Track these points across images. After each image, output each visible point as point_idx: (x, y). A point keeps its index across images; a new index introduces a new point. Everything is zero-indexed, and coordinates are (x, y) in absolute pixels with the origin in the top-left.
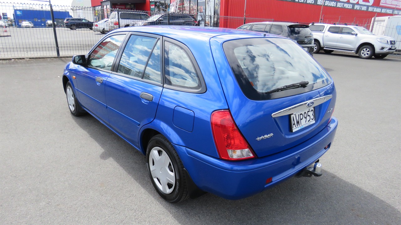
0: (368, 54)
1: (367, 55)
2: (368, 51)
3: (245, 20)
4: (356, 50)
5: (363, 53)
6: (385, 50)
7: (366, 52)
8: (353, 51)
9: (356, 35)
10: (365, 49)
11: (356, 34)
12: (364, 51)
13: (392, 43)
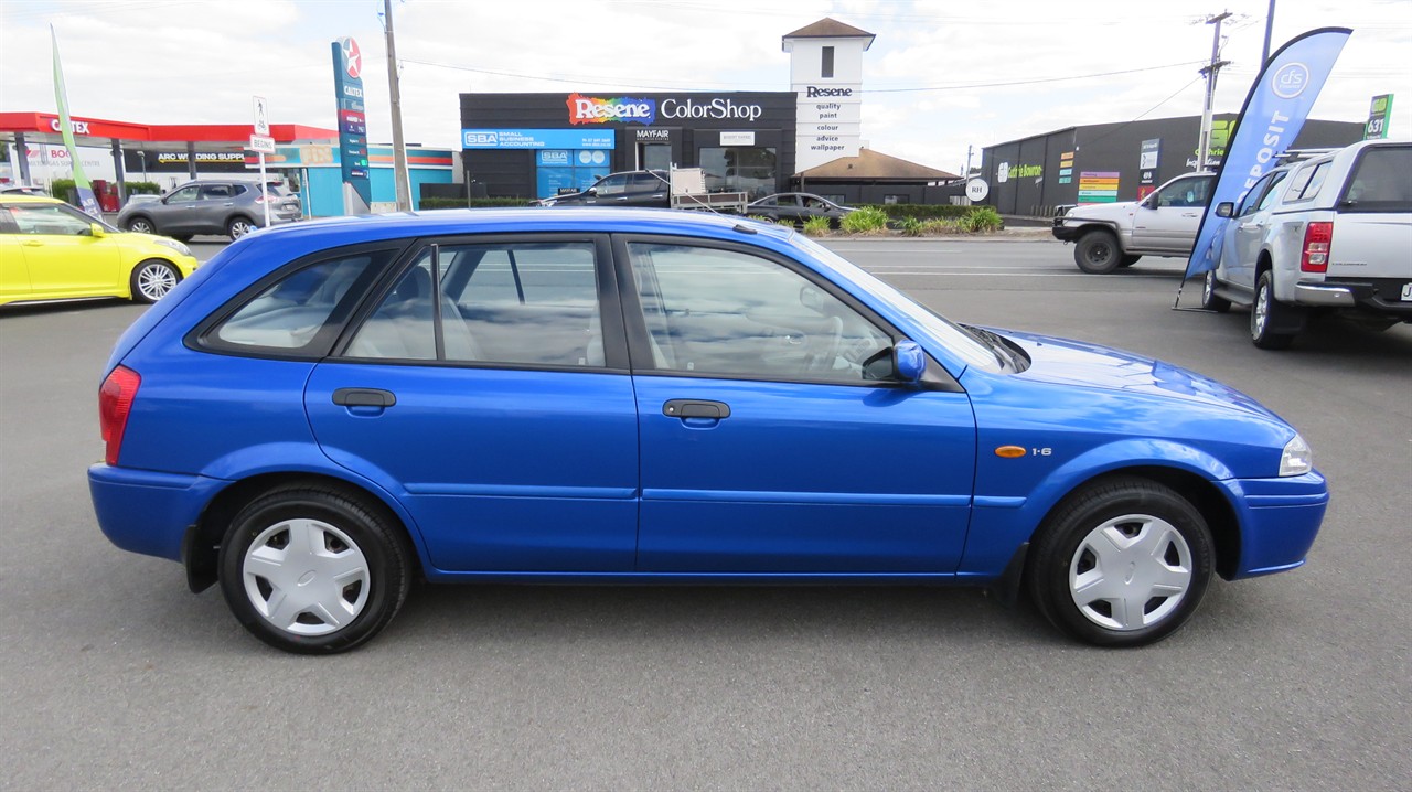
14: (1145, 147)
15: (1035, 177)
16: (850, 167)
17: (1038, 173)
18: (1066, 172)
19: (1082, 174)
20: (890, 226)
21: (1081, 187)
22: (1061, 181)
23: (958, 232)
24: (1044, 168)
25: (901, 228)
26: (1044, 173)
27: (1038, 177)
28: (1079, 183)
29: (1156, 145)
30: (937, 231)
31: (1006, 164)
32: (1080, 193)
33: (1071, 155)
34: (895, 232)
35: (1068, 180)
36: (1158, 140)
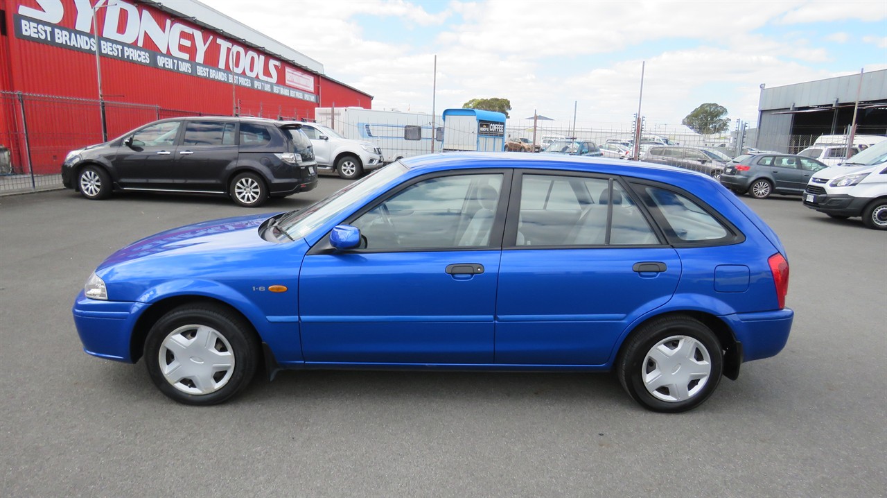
0: (352, 171)
1: (352, 174)
2: (353, 166)
3: (103, 107)
4: (332, 165)
5: (345, 170)
6: (375, 164)
7: (348, 168)
8: (328, 168)
9: (327, 139)
10: (346, 163)
11: (325, 138)
12: (345, 165)
13: (378, 151)
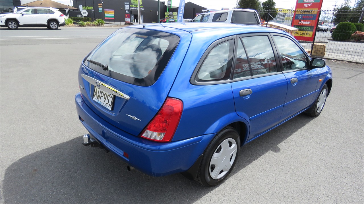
14: (125, 4)
15: (91, 10)
16: (41, 4)
17: (92, 9)
18: (100, 9)
19: (105, 10)
20: (74, 23)
21: (105, 13)
22: (99, 11)
23: (94, 25)
24: (94, 7)
25: (79, 24)
26: (94, 9)
27: (92, 10)
28: (104, 12)
29: (128, 4)
30: (88, 25)
31: (81, 6)
32: (105, 15)
33: (101, 4)
34: (77, 25)
35: (101, 11)
36: (129, 2)
